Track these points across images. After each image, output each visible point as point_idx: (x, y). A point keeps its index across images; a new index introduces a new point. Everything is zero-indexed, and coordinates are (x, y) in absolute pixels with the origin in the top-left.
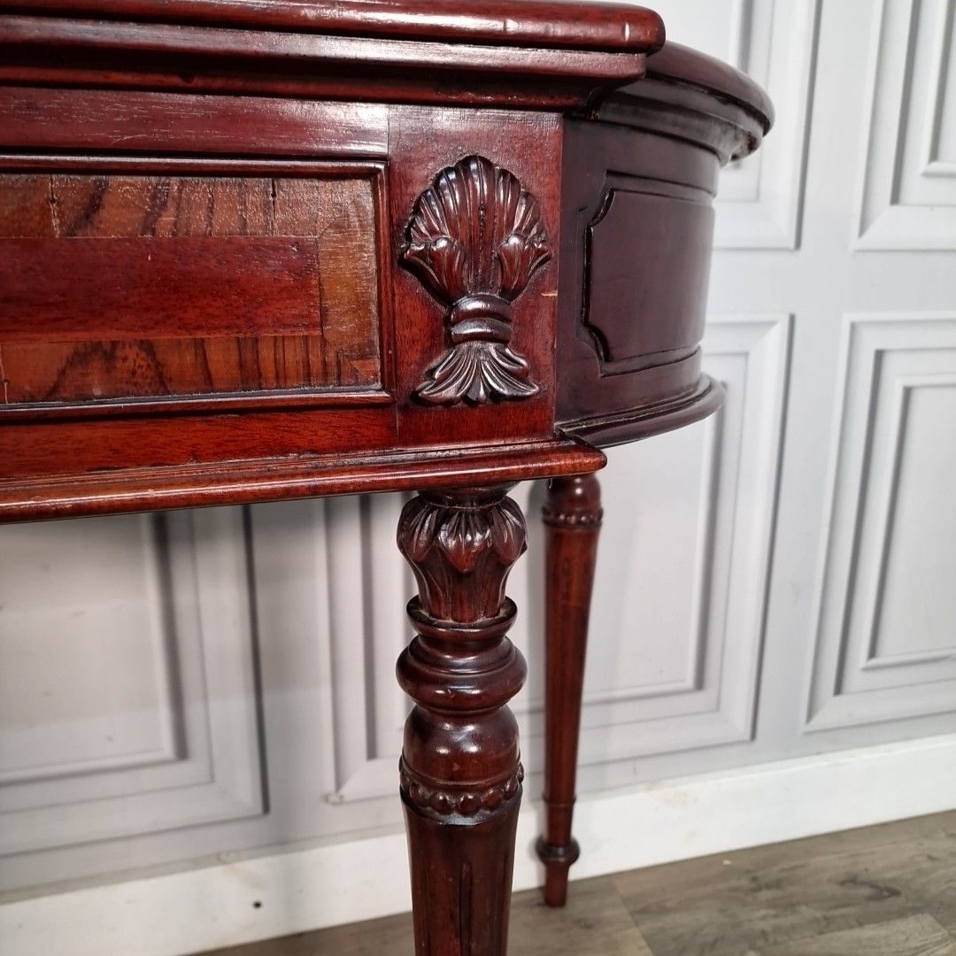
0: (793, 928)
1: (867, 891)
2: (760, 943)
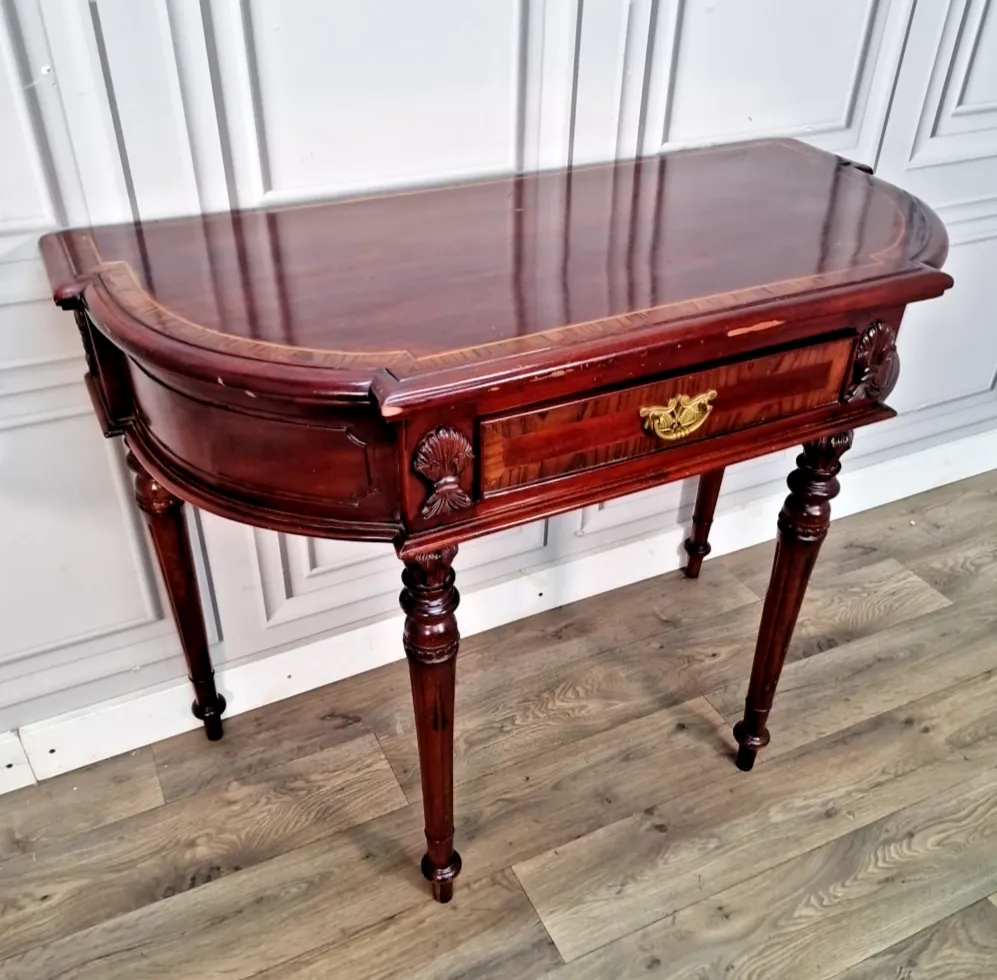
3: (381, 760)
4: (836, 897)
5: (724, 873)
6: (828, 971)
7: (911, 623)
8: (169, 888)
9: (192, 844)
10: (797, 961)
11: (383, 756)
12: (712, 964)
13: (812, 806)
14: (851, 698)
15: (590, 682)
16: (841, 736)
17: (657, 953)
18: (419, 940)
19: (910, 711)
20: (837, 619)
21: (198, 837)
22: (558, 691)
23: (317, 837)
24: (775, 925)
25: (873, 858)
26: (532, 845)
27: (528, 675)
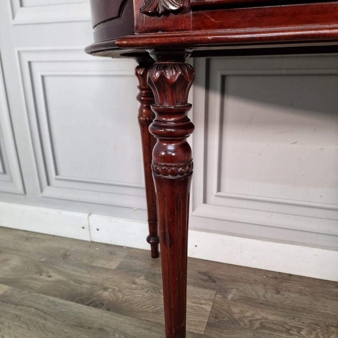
3: (209, 305)
8: (81, 300)
9: (106, 289)
11: (211, 304)
21: (110, 288)
23: (149, 319)
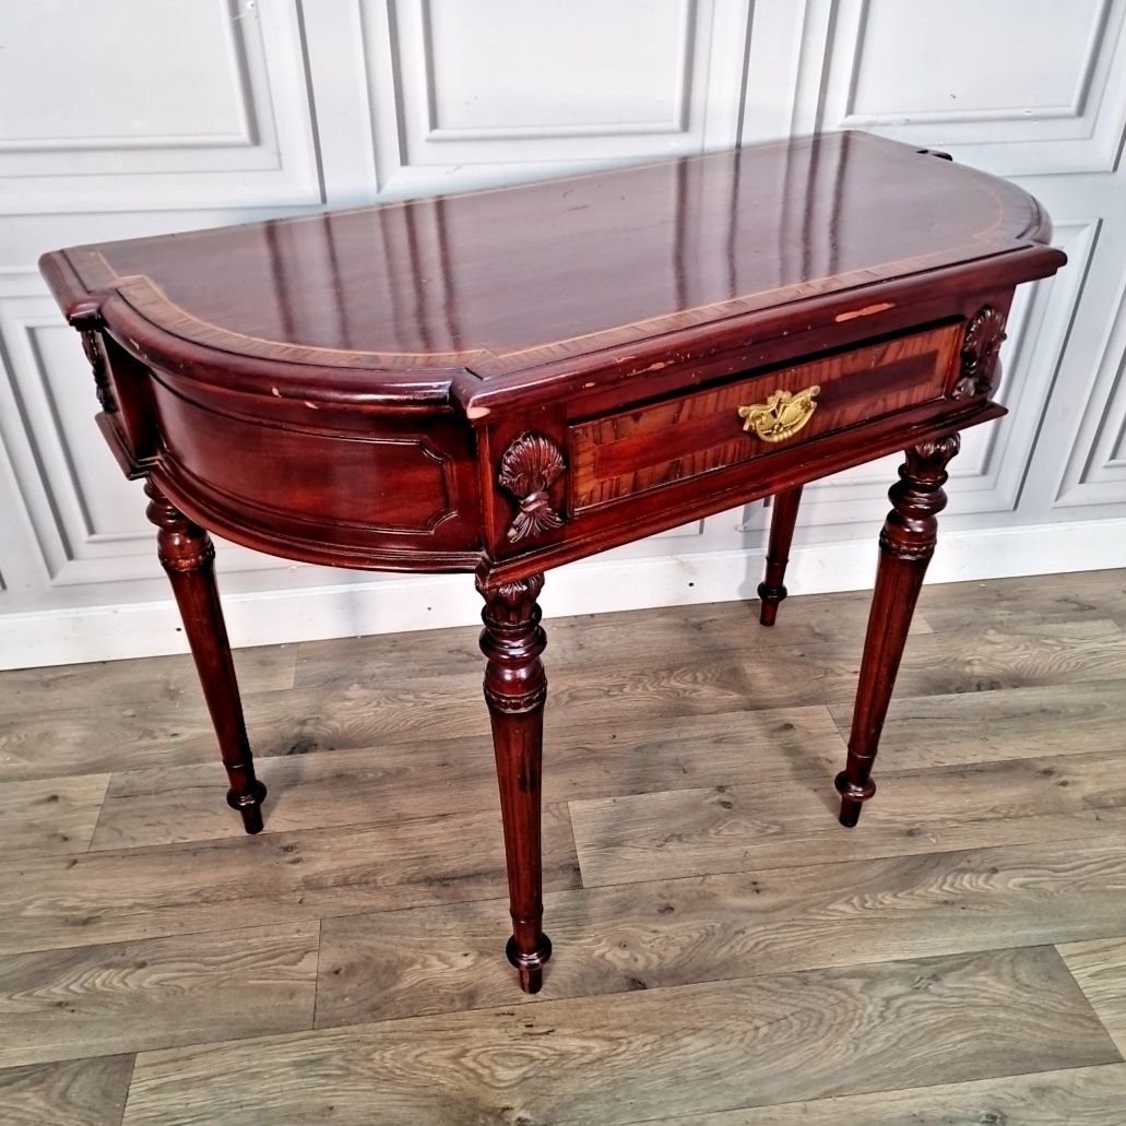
0: (1020, 621)
1: (1075, 606)
2: (999, 626)
4: (882, 903)
5: (773, 856)
6: (842, 960)
7: (1098, 684)
9: (303, 723)
10: (811, 945)
12: (723, 925)
13: (896, 822)
14: (991, 738)
15: (713, 671)
16: (961, 769)
17: (673, 902)
18: (461, 837)
19: (1055, 764)
20: (1012, 665)
21: (310, 719)
22: (676, 673)
24: (804, 910)
25: (940, 880)
26: (594, 790)
27: (653, 653)
